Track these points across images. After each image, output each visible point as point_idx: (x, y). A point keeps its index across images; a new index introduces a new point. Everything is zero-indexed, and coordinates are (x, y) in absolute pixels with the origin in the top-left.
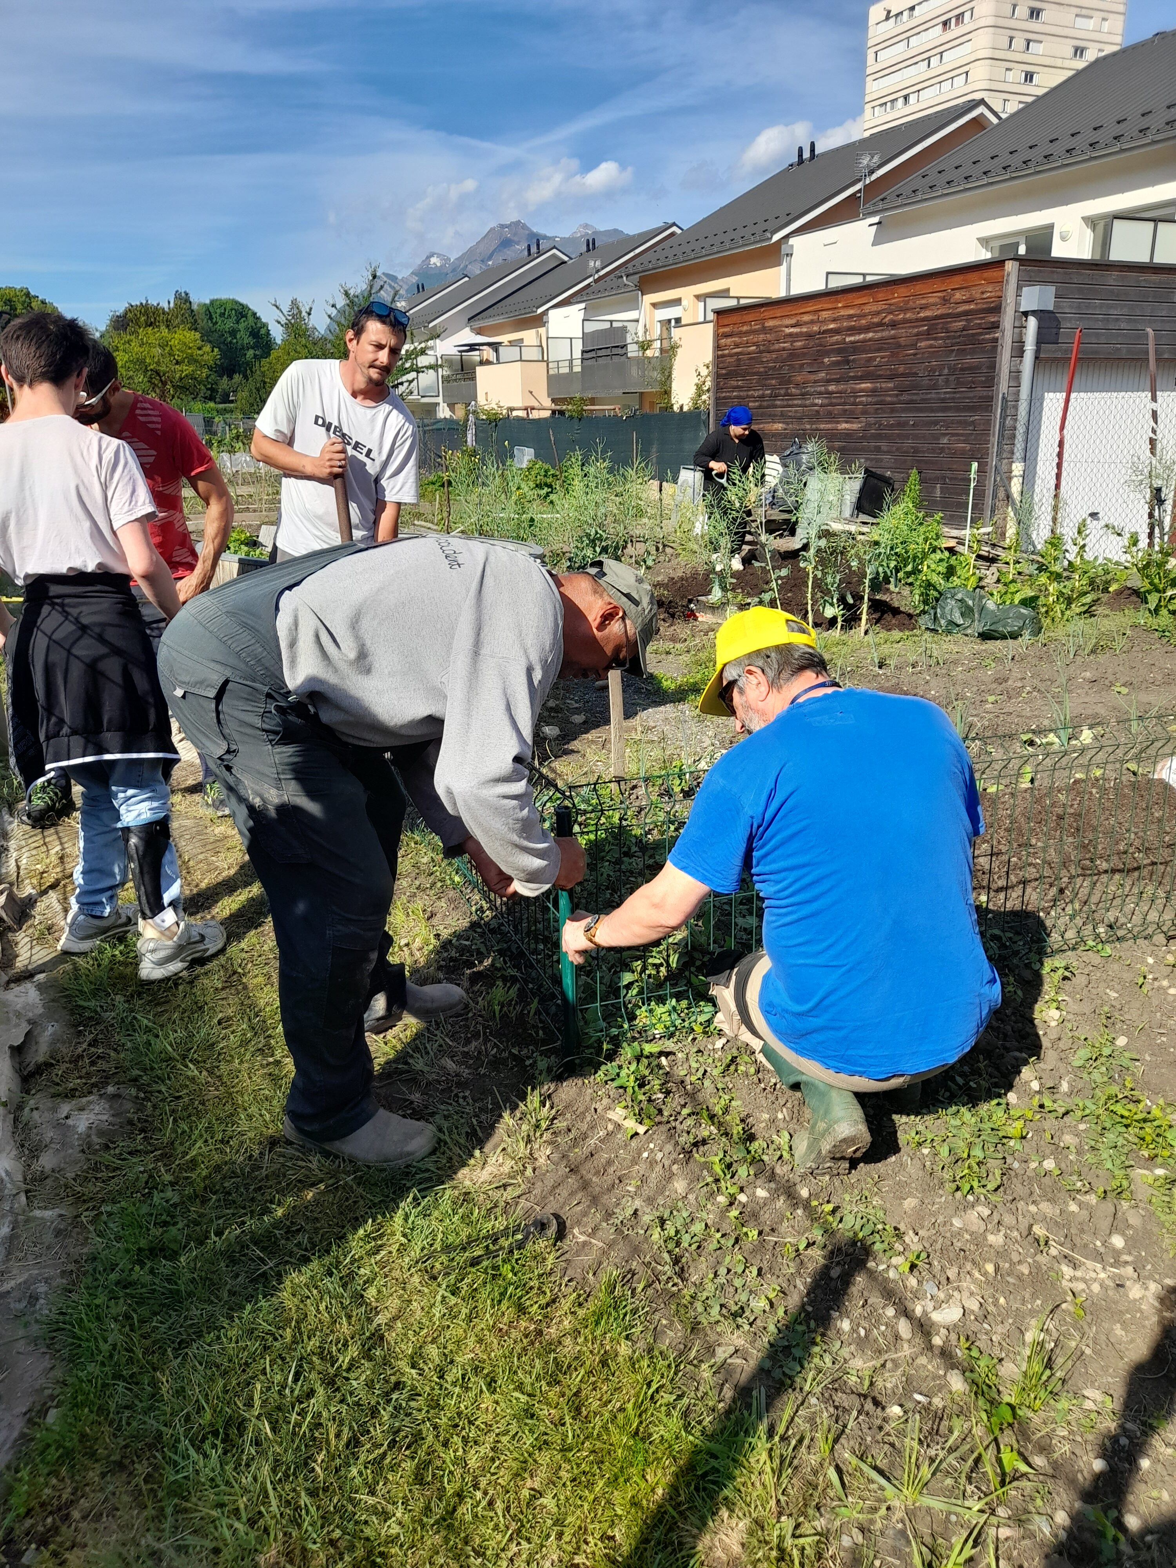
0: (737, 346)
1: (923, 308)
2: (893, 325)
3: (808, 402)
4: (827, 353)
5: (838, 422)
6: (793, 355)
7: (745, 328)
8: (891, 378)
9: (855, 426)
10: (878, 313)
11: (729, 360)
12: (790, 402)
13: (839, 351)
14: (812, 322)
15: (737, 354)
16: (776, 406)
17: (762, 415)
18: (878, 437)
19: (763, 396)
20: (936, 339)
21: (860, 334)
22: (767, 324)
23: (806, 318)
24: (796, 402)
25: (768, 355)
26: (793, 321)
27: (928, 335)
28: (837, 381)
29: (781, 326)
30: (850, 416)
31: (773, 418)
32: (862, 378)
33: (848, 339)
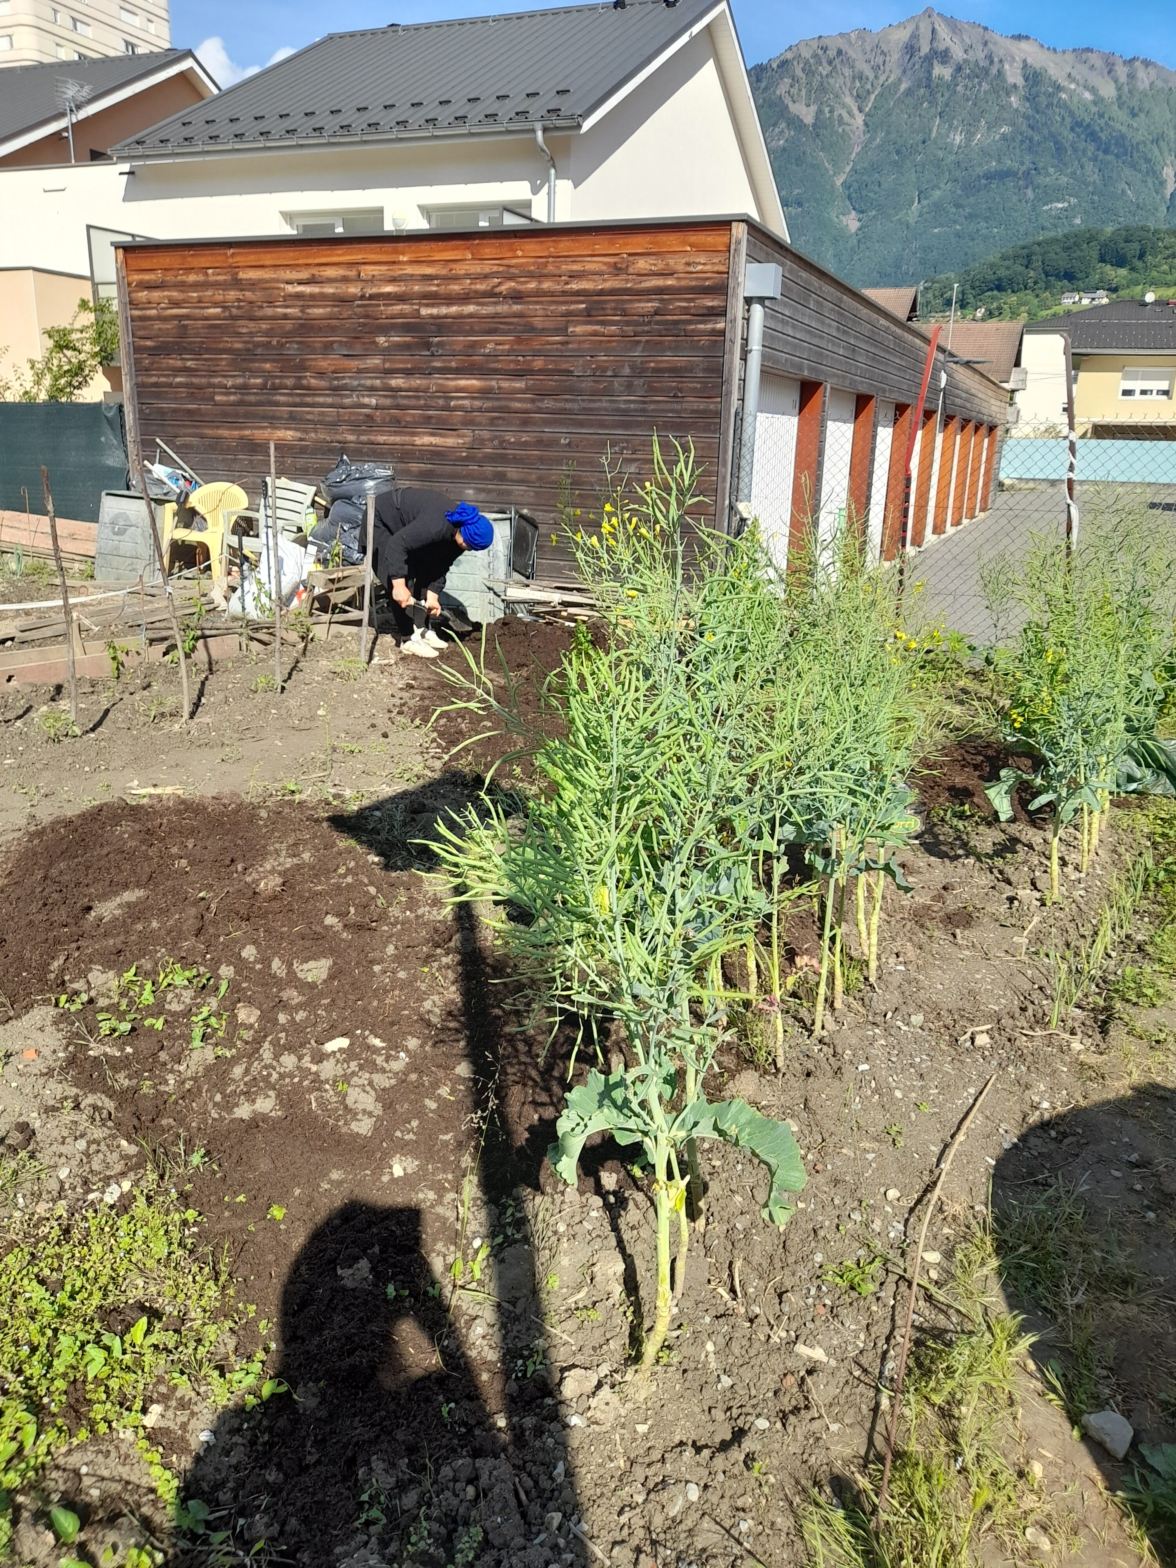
0: (176, 304)
1: (573, 276)
2: (517, 297)
3: (347, 401)
4: (384, 330)
5: (414, 434)
6: (306, 327)
7: (192, 278)
8: (518, 374)
9: (450, 441)
10: (486, 277)
11: (158, 325)
12: (308, 399)
13: (407, 328)
14: (345, 280)
15: (179, 317)
16: (277, 404)
17: (247, 415)
18: (502, 459)
19: (245, 387)
20: (603, 323)
21: (448, 305)
22: (241, 275)
23: (331, 272)
24: (321, 400)
25: (252, 324)
26: (304, 275)
27: (588, 315)
28: (408, 373)
29: (277, 281)
30: (442, 427)
31: (273, 421)
32: (458, 371)
33: (424, 311)
